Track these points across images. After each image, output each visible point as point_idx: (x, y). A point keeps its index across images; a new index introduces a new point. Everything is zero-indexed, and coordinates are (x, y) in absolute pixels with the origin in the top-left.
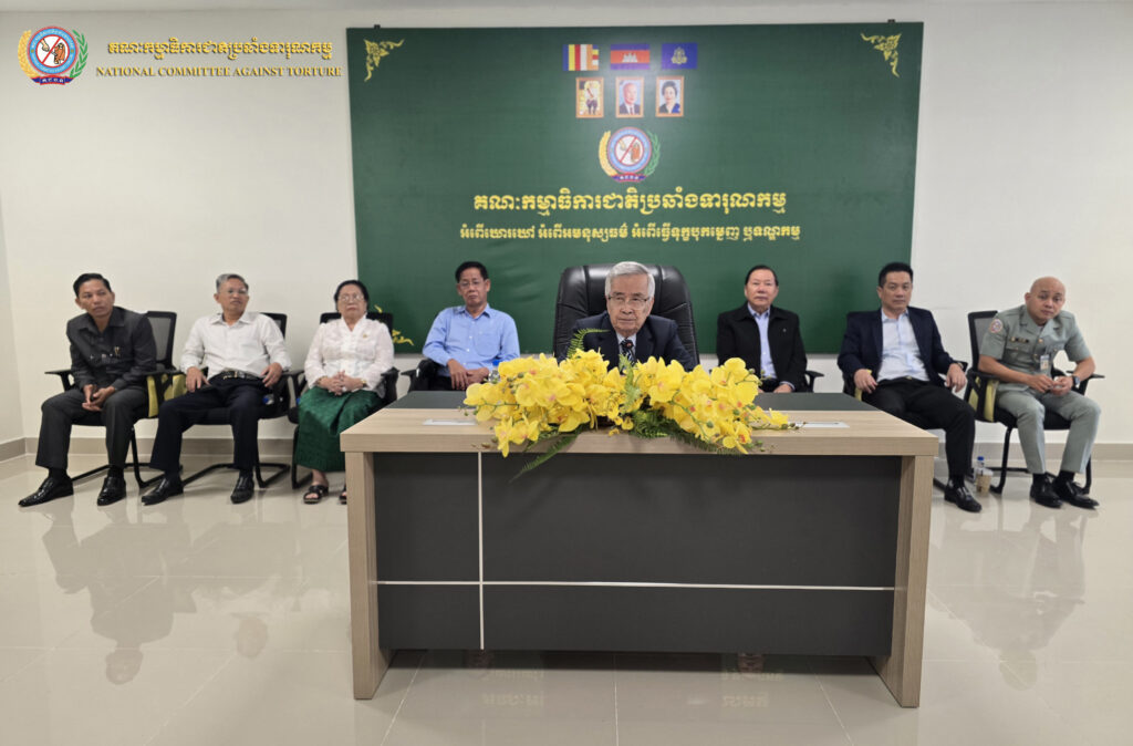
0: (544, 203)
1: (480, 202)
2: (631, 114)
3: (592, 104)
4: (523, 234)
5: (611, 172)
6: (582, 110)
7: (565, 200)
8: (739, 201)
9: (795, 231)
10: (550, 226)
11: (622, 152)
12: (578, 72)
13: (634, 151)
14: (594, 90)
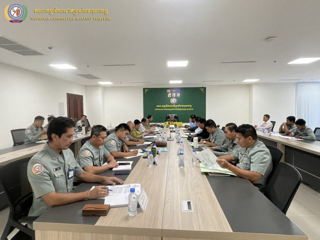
0: (164, 106)
1: (157, 106)
2: (174, 97)
3: (170, 96)
4: (162, 109)
5: (172, 103)
6: (169, 96)
7: (167, 106)
8: (186, 106)
9: (193, 109)
10: (165, 109)
11: (173, 101)
12: (168, 92)
13: (174, 101)
14: (170, 94)
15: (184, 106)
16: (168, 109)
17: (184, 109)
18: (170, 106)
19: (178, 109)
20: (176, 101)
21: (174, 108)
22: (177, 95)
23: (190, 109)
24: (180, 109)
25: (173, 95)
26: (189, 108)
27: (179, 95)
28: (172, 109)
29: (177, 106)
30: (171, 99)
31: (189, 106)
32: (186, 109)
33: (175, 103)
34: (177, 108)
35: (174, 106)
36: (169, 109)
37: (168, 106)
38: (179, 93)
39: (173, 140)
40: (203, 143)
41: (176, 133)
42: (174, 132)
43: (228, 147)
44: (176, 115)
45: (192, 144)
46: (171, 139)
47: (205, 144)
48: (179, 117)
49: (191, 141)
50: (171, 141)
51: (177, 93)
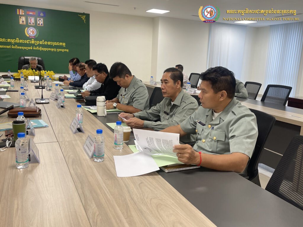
0: (13, 41)
3: (23, 22)
4: (8, 47)
5: (28, 36)
7: (18, 41)
8: (56, 44)
9: (68, 50)
10: (14, 46)
11: (30, 32)
13: (33, 32)
14: (23, 19)
15: (51, 43)
16: (21, 48)
17: (52, 50)
18: (24, 42)
19: (41, 49)
20: (36, 33)
21: (33, 45)
22: (38, 23)
23: (63, 50)
24: (45, 49)
25: (29, 21)
26: (61, 47)
27: (41, 22)
28: (29, 48)
29: (38, 42)
30: (27, 28)
31: (61, 44)
32: (55, 50)
33: (35, 36)
34: (39, 45)
35: (33, 42)
36: (23, 48)
37: (21, 41)
38: (42, 19)
39: (48, 103)
40: (111, 107)
41: (47, 90)
42: (43, 88)
43: (160, 113)
44: (40, 59)
45: (90, 108)
46: (44, 102)
47: (115, 108)
48: (45, 63)
49: (84, 103)
50: (44, 105)
51: (38, 19)
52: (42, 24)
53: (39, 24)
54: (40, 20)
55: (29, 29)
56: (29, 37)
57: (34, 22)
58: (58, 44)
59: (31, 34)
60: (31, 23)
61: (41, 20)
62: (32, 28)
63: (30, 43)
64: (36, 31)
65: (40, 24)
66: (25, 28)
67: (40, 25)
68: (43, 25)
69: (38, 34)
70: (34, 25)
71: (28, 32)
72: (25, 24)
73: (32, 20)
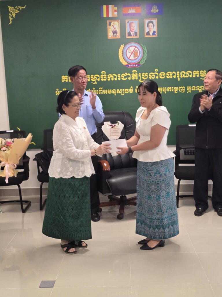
0: (94, 78)
1: (64, 78)
2: (133, 36)
3: (115, 32)
7: (104, 77)
8: (184, 74)
12: (108, 18)
13: (135, 53)
14: (115, 26)
15: (173, 75)
16: (110, 92)
17: (176, 89)
18: (116, 79)
20: (140, 55)
21: (135, 83)
22: (147, 30)
23: (200, 89)
24: (161, 90)
25: (128, 30)
26: (197, 81)
27: (152, 27)
28: (126, 91)
30: (122, 46)
31: (196, 73)
32: (181, 89)
33: (139, 62)
35: (134, 76)
36: (114, 91)
37: (111, 77)
38: (155, 21)
51: (146, 21)
52: (154, 32)
53: (148, 33)
54: (151, 24)
55: (127, 48)
56: (127, 65)
57: (137, 31)
58: (190, 74)
59: (132, 57)
60: (132, 33)
61: (152, 22)
62: (133, 44)
63: (129, 78)
64: (141, 50)
65: (151, 33)
66: (120, 47)
67: (151, 36)
68: (156, 34)
69: (145, 57)
70: (138, 37)
71: (125, 55)
72: (120, 38)
73: (134, 27)
